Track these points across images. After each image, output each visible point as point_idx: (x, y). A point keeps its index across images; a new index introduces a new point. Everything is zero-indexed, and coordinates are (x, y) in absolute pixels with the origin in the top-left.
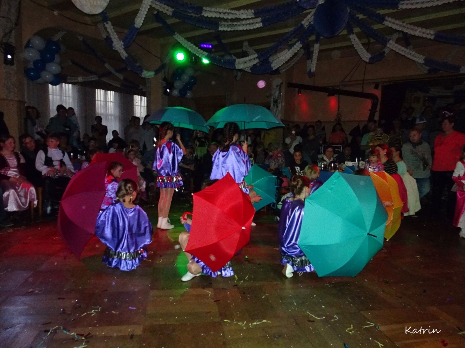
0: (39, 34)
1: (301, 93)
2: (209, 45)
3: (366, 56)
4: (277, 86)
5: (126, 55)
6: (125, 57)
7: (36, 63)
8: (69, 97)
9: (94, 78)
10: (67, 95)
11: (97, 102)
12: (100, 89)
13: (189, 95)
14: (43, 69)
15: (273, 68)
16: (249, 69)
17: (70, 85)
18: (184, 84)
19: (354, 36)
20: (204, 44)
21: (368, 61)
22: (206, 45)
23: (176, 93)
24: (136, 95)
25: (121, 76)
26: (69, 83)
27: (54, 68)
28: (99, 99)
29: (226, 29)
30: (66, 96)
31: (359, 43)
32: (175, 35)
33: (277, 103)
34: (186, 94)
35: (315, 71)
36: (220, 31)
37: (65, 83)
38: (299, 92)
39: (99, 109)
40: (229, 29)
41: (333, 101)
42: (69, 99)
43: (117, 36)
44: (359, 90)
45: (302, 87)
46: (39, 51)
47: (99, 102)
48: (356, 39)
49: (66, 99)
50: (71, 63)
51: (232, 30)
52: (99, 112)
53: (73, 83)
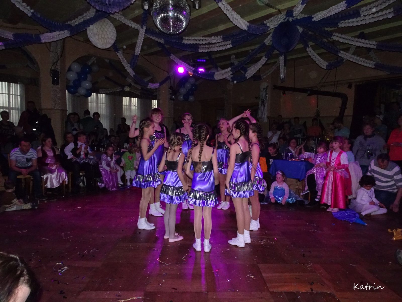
0: (76, 61)
1: (285, 94)
2: (204, 59)
3: (324, 64)
4: (264, 89)
5: (134, 73)
6: (133, 75)
7: (74, 82)
8: (103, 104)
9: (118, 89)
10: (101, 103)
11: (123, 106)
12: (126, 96)
13: (191, 98)
14: (79, 85)
15: (246, 77)
16: (230, 78)
17: (104, 95)
18: (187, 90)
19: (310, 49)
20: (199, 59)
21: (325, 68)
22: (201, 59)
23: (181, 98)
24: (154, 100)
25: (139, 87)
26: (103, 94)
27: (87, 84)
28: (125, 104)
29: (204, 51)
30: (100, 103)
31: (315, 54)
32: (171, 56)
33: (264, 103)
34: (188, 98)
35: (284, 77)
36: (200, 52)
37: (100, 94)
38: (284, 93)
39: (125, 112)
40: (206, 51)
41: (313, 99)
42: (103, 106)
43: (126, 61)
44: (330, 89)
45: (284, 89)
46: (77, 73)
47: (125, 106)
48: (312, 51)
49: (100, 106)
50: (104, 79)
51: (209, 51)
52: (125, 114)
53: (106, 94)
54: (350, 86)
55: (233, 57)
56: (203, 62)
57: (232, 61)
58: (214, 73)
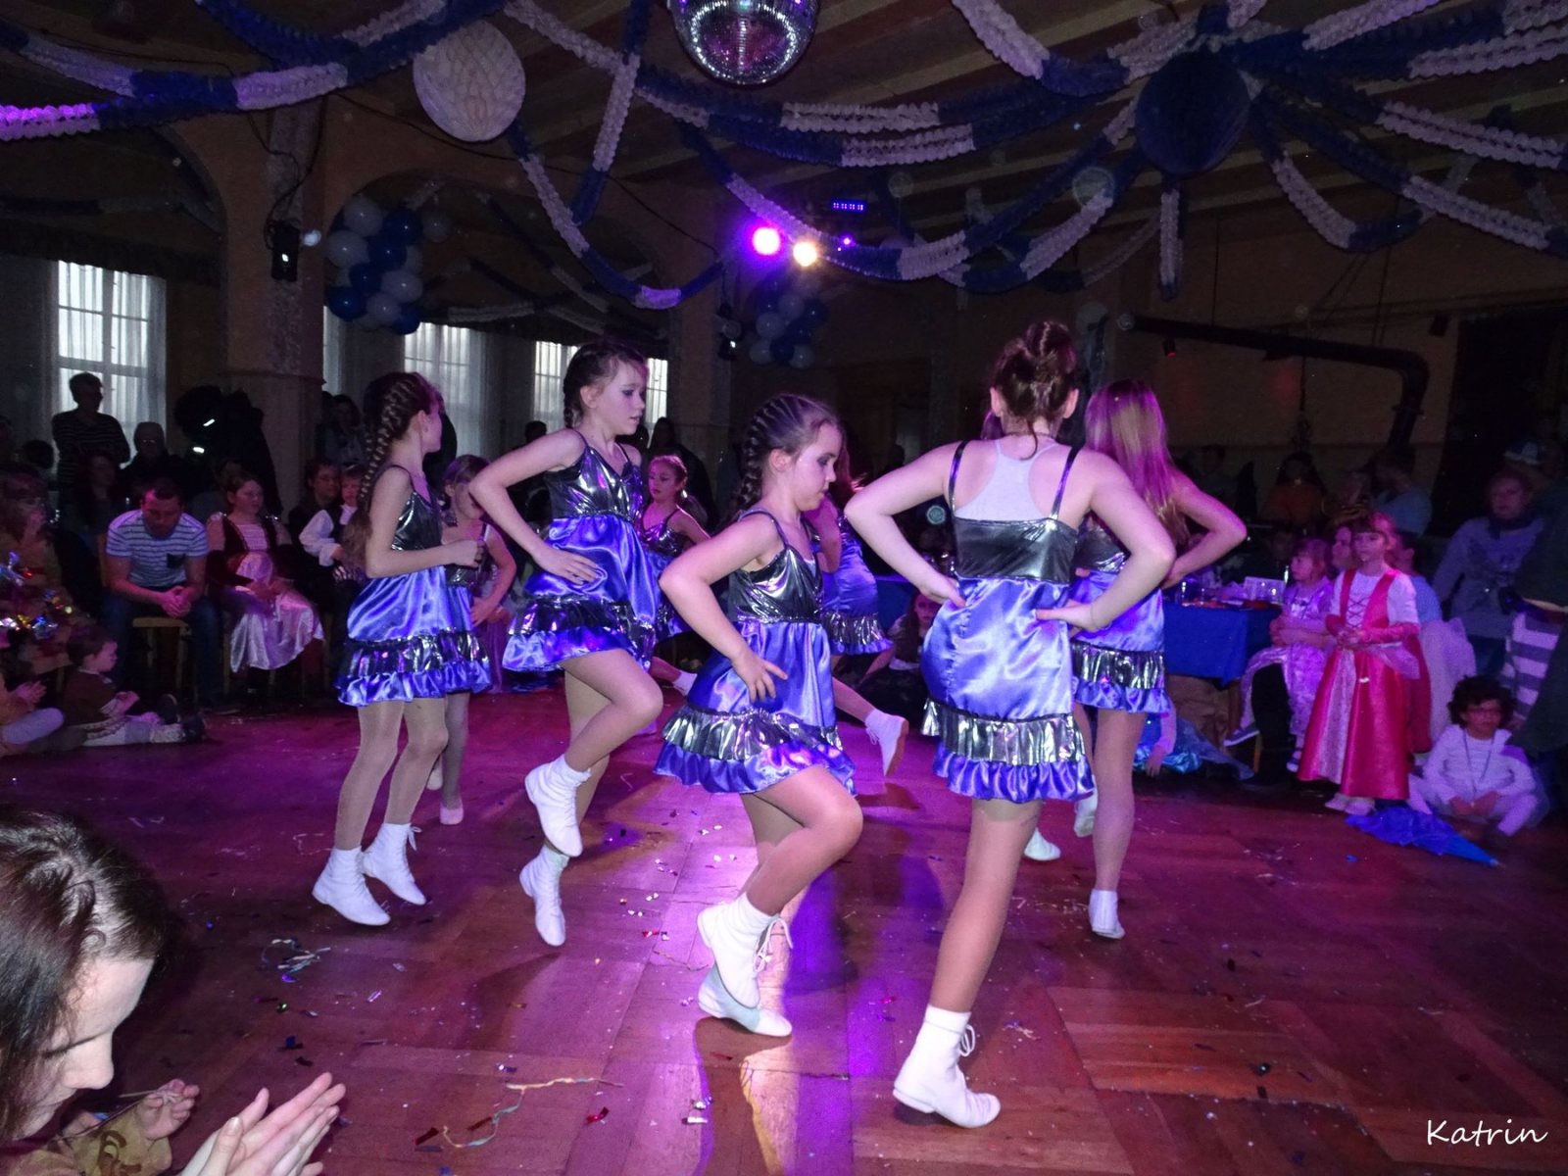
0: (370, 191)
1: (1173, 350)
2: (857, 203)
3: (1337, 229)
4: (1090, 327)
5: (585, 245)
6: (582, 252)
7: (356, 272)
8: (458, 365)
9: (522, 310)
10: (454, 360)
11: (537, 378)
12: (548, 339)
13: (801, 357)
14: (375, 288)
15: (1025, 274)
16: (960, 276)
17: (464, 331)
18: (787, 323)
19: (1288, 165)
20: (840, 201)
21: (1344, 244)
22: (848, 202)
23: (762, 352)
24: (655, 357)
25: (599, 304)
26: (460, 325)
27: (403, 285)
28: (544, 372)
29: (862, 162)
30: (449, 364)
31: (1313, 193)
32: (731, 180)
33: (1088, 381)
34: (790, 356)
35: (1176, 279)
36: (848, 167)
37: (451, 325)
38: (1169, 348)
39: (543, 402)
40: (873, 162)
41: (1285, 373)
42: (459, 371)
43: (556, 194)
44: (1358, 337)
45: (1171, 331)
46: (368, 239)
47: (544, 379)
48: (1295, 174)
49: (449, 372)
50: (468, 268)
51: (883, 163)
52: (542, 409)
53: (472, 326)
54: (1439, 327)
55: (974, 195)
56: (856, 212)
57: (970, 212)
58: (898, 252)
